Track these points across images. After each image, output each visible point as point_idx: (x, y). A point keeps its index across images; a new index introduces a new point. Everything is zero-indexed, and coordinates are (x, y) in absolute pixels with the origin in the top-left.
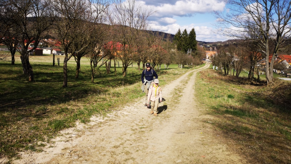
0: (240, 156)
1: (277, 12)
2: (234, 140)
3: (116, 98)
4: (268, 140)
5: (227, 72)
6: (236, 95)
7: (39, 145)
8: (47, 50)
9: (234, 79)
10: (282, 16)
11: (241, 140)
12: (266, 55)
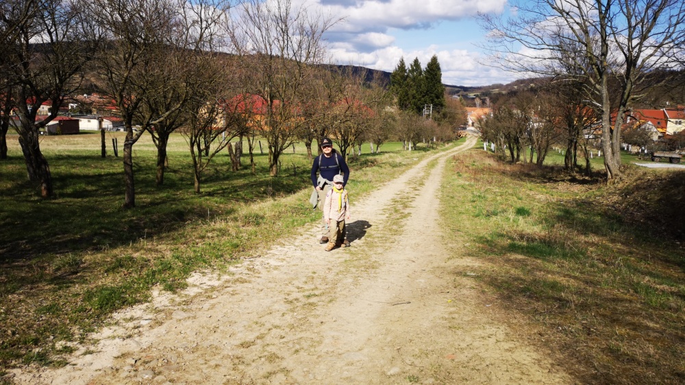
0: (537, 351)
1: (625, 10)
2: (525, 313)
3: (251, 228)
4: (605, 309)
5: (515, 156)
6: (535, 208)
7: (58, 349)
8: (89, 121)
9: (532, 170)
10: (636, 20)
11: (541, 314)
12: (603, 111)
